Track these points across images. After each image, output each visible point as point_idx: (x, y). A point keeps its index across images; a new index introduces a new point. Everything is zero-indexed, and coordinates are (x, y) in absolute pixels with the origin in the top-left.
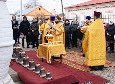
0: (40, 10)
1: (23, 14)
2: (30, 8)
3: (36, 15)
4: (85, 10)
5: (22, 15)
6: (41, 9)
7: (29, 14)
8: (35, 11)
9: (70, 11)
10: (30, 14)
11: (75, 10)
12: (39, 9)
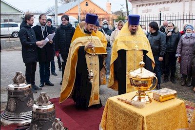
0: (87, 5)
1: (59, 13)
2: (70, 3)
3: (81, 14)
4: (169, 4)
5: (58, 15)
6: (89, 4)
7: (69, 12)
8: (79, 7)
9: (140, 5)
10: (71, 12)
11: (150, 4)
12: (85, 4)
